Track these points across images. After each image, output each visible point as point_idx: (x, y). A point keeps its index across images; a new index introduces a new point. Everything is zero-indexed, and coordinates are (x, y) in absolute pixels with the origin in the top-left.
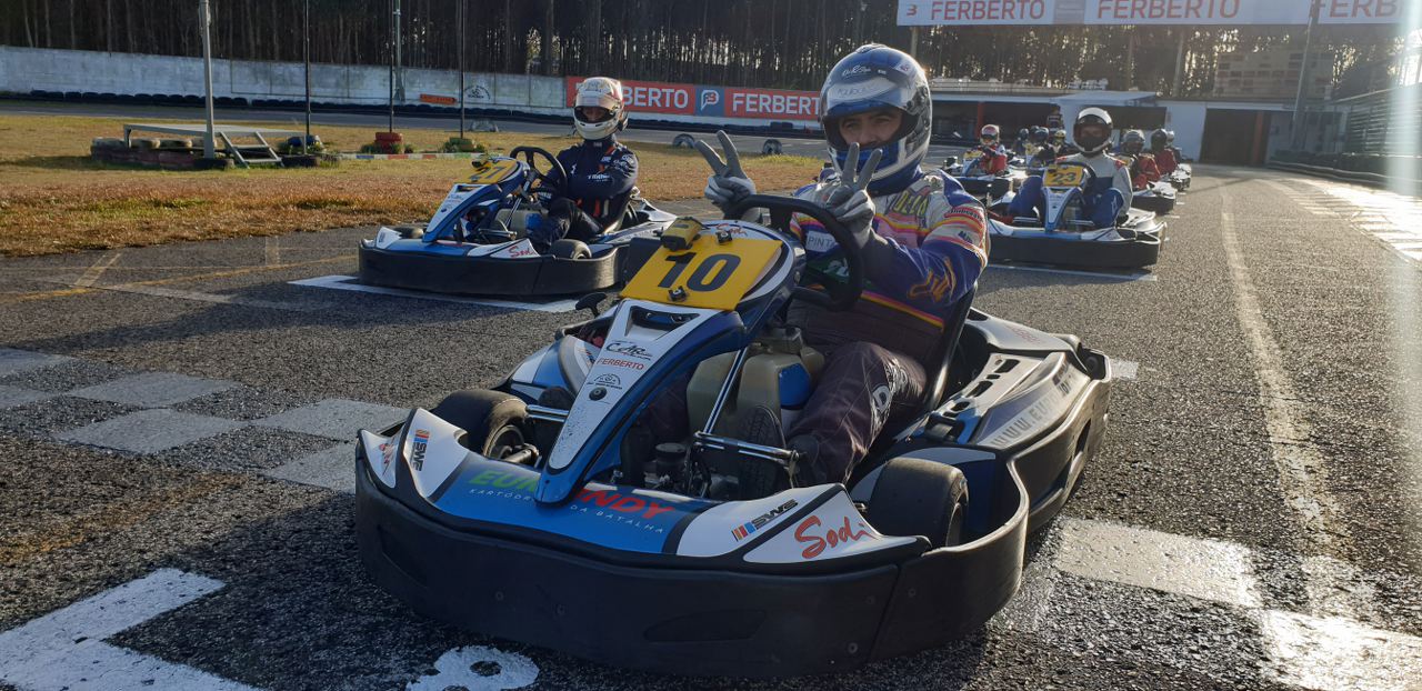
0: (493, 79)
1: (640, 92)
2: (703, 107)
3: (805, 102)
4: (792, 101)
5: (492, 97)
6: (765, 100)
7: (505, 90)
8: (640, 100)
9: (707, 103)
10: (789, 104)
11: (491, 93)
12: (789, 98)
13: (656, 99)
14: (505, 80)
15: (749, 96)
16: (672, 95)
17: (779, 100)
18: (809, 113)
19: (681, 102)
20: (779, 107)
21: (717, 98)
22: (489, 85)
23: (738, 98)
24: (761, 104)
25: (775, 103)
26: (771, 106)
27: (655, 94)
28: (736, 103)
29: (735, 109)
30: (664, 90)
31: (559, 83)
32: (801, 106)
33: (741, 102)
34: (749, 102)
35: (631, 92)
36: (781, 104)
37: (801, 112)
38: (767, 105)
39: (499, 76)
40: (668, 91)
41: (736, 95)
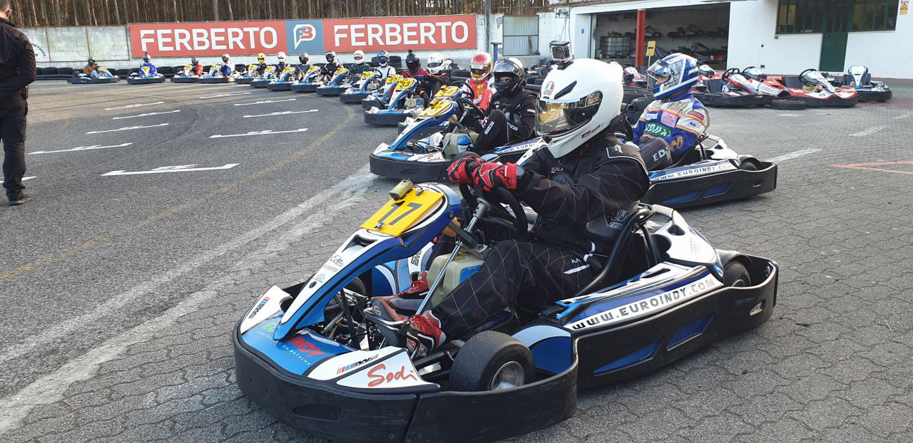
0: (44, 34)
1: (217, 34)
2: (296, 45)
3: (427, 29)
4: (410, 29)
5: (47, 54)
6: (375, 31)
7: (61, 45)
8: (218, 43)
9: (301, 40)
10: (406, 34)
11: (45, 50)
12: (406, 26)
13: (238, 40)
14: (59, 34)
15: (353, 27)
16: (257, 35)
17: (393, 30)
18: (433, 41)
19: (269, 40)
20: (394, 38)
21: (314, 32)
22: (42, 39)
23: (340, 31)
24: (371, 36)
25: (388, 34)
26: (383, 37)
27: (235, 35)
28: (337, 37)
29: (337, 44)
30: (245, 29)
31: (120, 31)
32: (423, 34)
33: (345, 36)
34: (354, 35)
35: (206, 34)
36: (396, 34)
37: (423, 42)
38: (377, 36)
39: (52, 31)
40: (251, 30)
41: (337, 28)
